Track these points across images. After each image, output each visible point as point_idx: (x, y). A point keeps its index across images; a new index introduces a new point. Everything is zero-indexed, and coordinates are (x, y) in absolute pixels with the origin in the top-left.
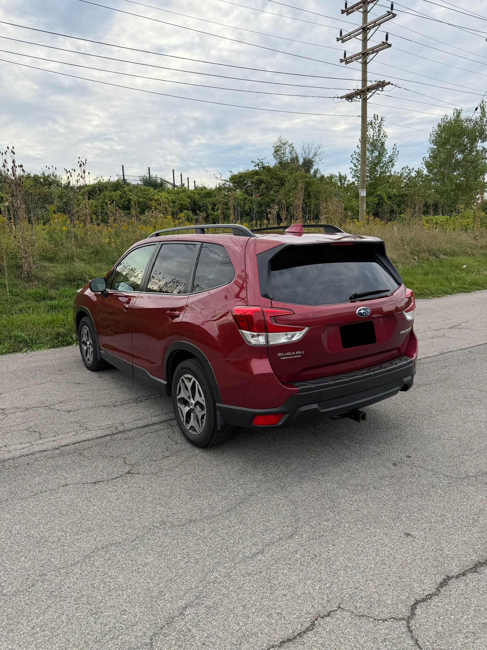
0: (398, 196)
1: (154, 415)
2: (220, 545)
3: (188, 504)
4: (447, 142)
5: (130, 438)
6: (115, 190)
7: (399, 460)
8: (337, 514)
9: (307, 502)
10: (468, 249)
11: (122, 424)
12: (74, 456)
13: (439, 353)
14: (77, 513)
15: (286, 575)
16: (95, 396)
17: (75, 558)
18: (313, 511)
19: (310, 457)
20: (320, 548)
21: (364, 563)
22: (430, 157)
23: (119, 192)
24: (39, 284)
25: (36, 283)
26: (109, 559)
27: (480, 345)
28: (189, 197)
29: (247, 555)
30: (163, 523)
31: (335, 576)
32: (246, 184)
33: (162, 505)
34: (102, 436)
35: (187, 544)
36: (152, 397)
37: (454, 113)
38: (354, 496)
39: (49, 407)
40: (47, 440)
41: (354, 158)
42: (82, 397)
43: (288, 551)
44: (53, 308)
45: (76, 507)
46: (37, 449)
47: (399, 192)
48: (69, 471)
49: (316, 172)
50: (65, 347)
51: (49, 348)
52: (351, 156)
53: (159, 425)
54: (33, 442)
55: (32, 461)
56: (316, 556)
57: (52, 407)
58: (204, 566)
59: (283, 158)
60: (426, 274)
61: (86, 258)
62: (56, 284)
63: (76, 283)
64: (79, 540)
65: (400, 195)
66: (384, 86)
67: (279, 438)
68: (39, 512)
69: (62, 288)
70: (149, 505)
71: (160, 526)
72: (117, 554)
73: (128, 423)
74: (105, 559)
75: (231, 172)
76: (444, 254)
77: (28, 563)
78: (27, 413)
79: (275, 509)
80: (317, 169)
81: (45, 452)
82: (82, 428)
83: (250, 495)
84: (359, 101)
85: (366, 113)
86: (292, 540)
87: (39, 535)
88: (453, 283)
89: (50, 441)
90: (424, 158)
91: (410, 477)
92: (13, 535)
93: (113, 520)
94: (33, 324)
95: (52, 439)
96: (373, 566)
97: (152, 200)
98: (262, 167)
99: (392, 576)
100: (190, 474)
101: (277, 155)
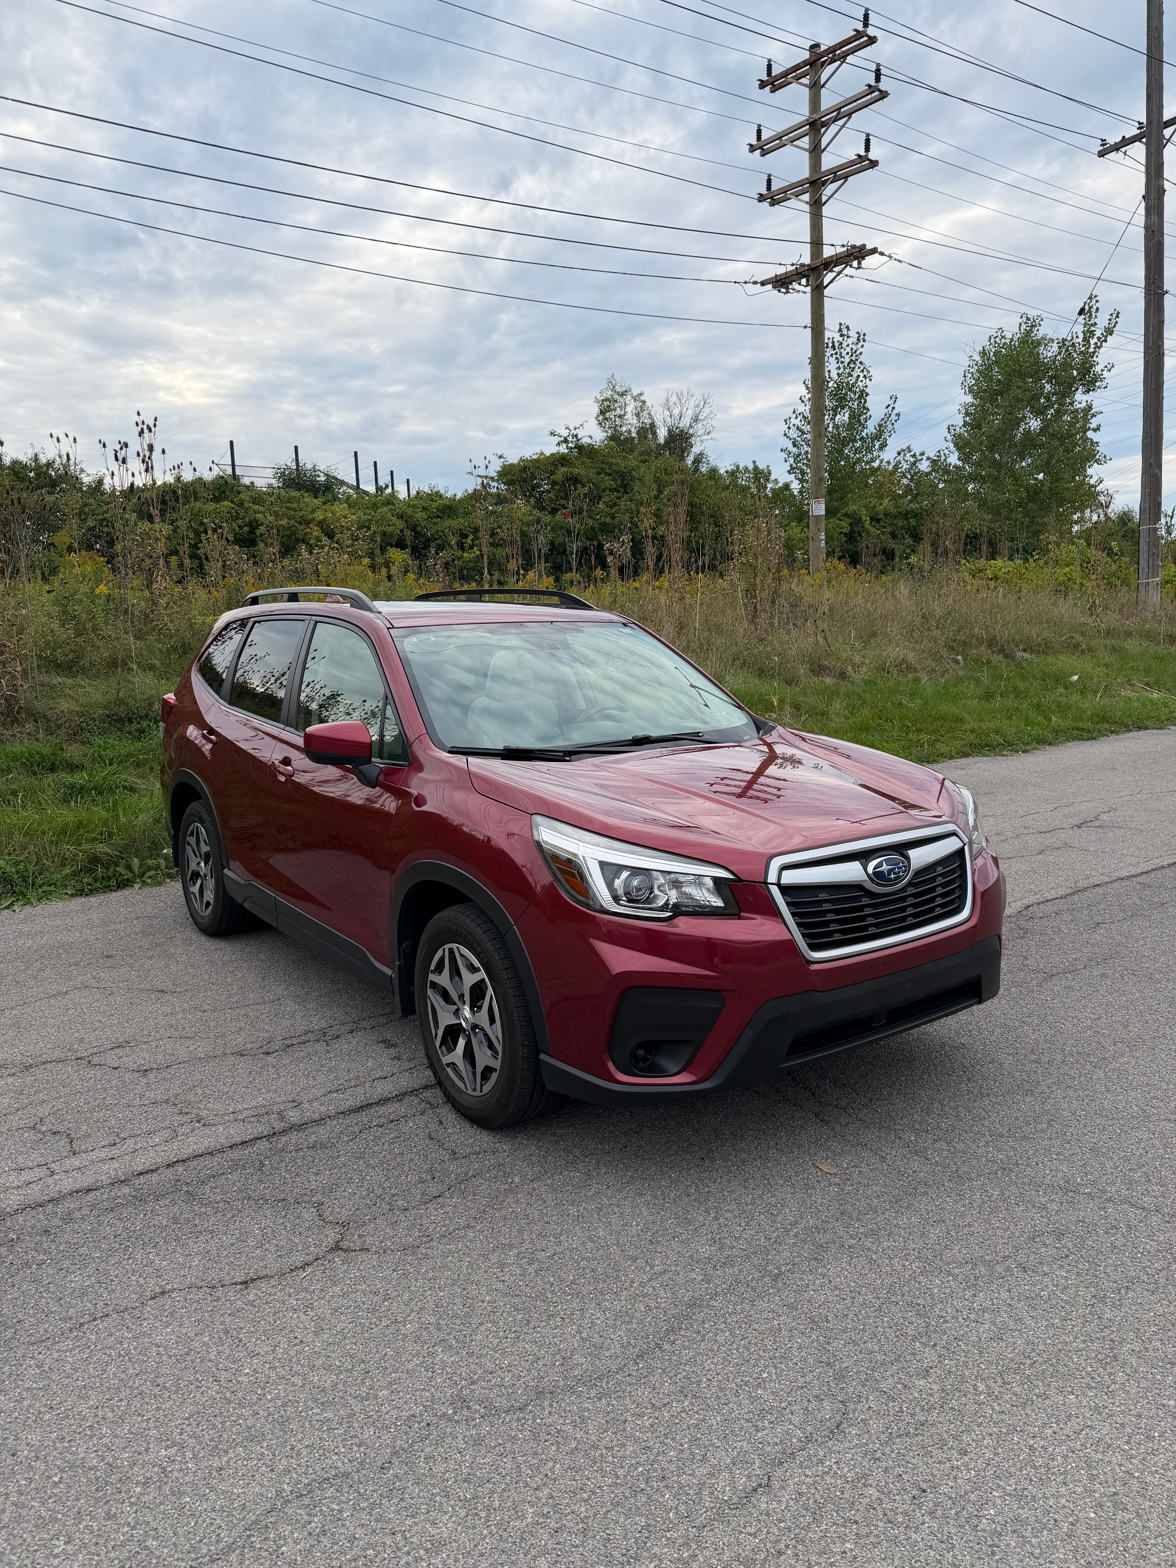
0: (895, 517)
1: (378, 1076)
2: (640, 1469)
3: (524, 1340)
4: (1003, 389)
5: (323, 1146)
6: (216, 499)
7: (1062, 1182)
8: (943, 1352)
9: (853, 1321)
10: (1078, 638)
11: (297, 1104)
12: (173, 1202)
13: (1069, 891)
14: (207, 1381)
15: (855, 1557)
16: (209, 1026)
17: (219, 1534)
18: (876, 1348)
19: (826, 1183)
20: (927, 1464)
21: (1064, 1506)
22: (965, 424)
23: (226, 503)
24: (38, 732)
25: (29, 727)
26: (324, 1533)
27: (1163, 867)
28: (402, 517)
29: (726, 1498)
30: (462, 1402)
31: (993, 1553)
32: (538, 486)
33: (450, 1347)
34: (244, 1139)
35: (545, 1470)
36: (364, 1024)
37: (1020, 324)
38: (974, 1295)
39: (88, 1060)
40: (93, 1156)
41: (791, 426)
42: (176, 1030)
43: (840, 1476)
44: (75, 792)
45: (202, 1362)
46: (67, 1184)
47: (896, 507)
48: (167, 1250)
49: (697, 461)
50: (114, 894)
51: (72, 895)
52: (786, 421)
53: (397, 1105)
54: (53, 1165)
55: (56, 1222)
56: (924, 1491)
57: (96, 1060)
58: (609, 1540)
59: (621, 426)
60: (988, 696)
61: (158, 663)
62: (82, 730)
63: (135, 726)
64: (223, 1472)
65: (900, 513)
66: (863, 258)
67: (731, 1133)
68: (94, 1383)
69: (98, 741)
70: (411, 1347)
71: (455, 1413)
72: (345, 1515)
73: (310, 1102)
74: (310, 1534)
75: (501, 457)
76: (1025, 650)
77: (77, 1561)
78: (29, 1080)
79: (768, 1343)
80: (701, 454)
81: (91, 1195)
82: (186, 1118)
83: (692, 1304)
84: (803, 292)
85: (823, 321)
86: (842, 1442)
87: (103, 1460)
88: (1054, 719)
89: (103, 1161)
90: (952, 429)
91: (1106, 1233)
92: (21, 1463)
93: (316, 1400)
94: (27, 834)
95: (104, 1153)
96: (1092, 1515)
97: (309, 523)
98: (575, 448)
99: (1155, 1545)
100: (511, 1246)
101: (606, 419)
